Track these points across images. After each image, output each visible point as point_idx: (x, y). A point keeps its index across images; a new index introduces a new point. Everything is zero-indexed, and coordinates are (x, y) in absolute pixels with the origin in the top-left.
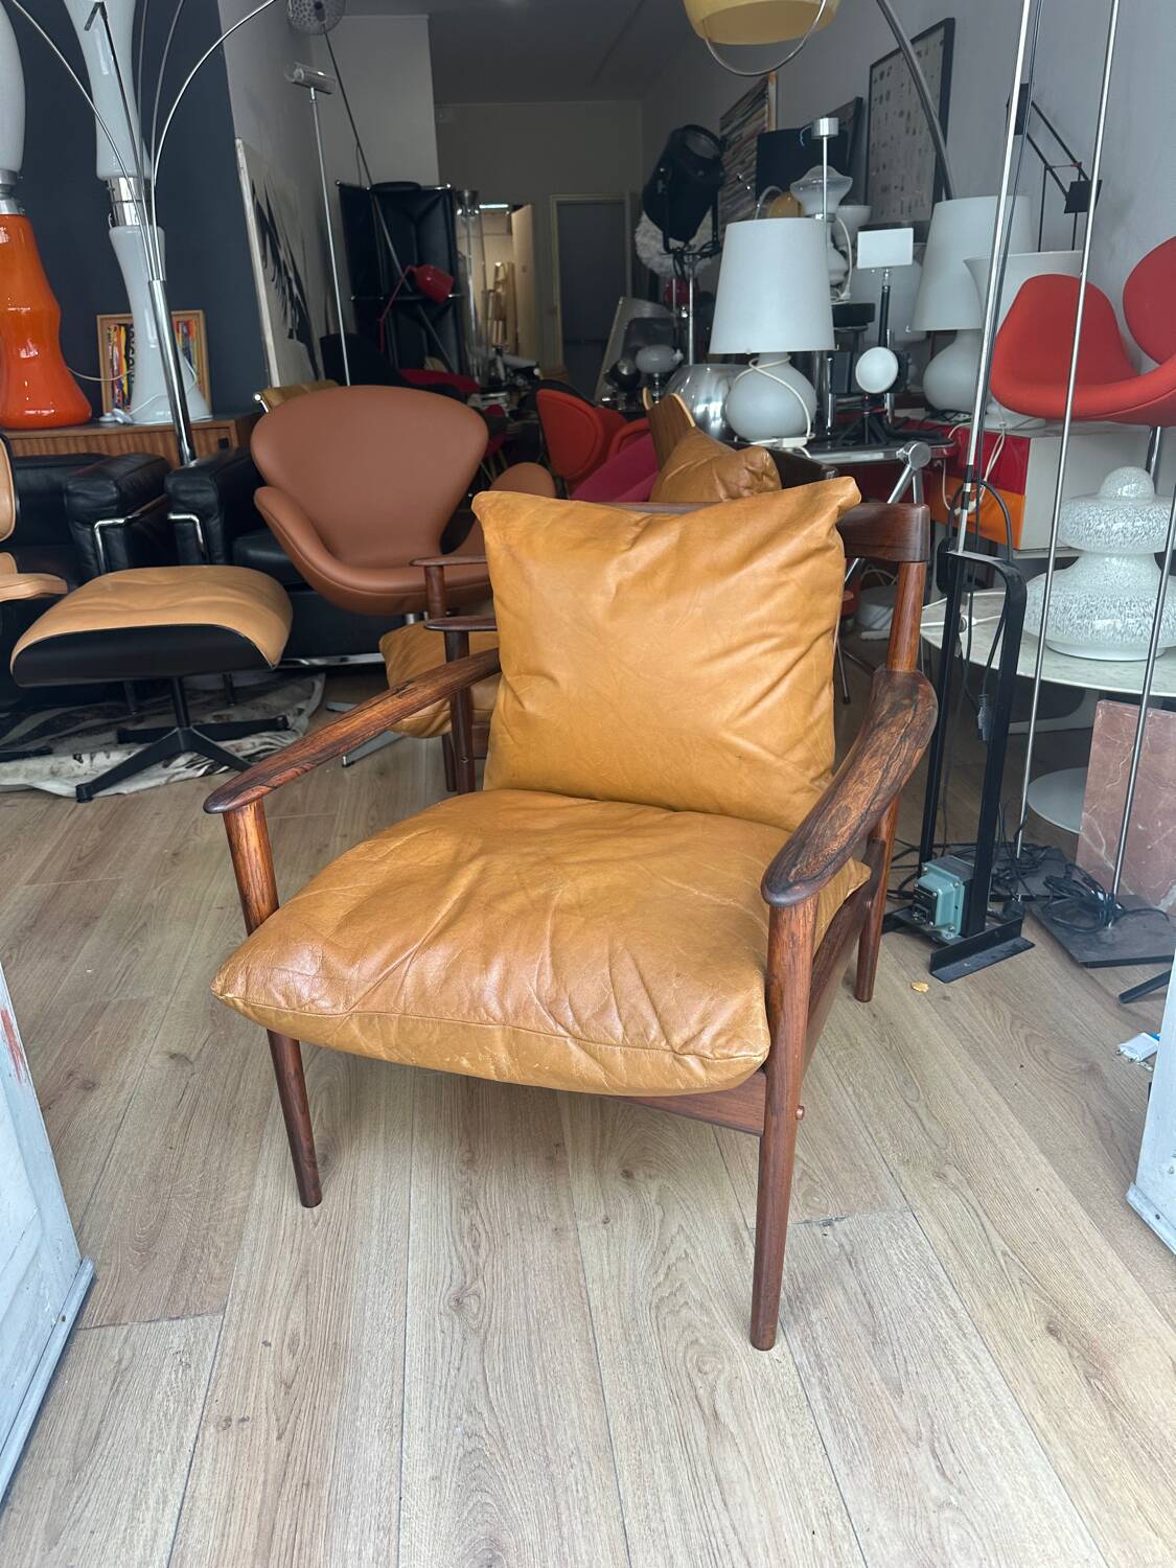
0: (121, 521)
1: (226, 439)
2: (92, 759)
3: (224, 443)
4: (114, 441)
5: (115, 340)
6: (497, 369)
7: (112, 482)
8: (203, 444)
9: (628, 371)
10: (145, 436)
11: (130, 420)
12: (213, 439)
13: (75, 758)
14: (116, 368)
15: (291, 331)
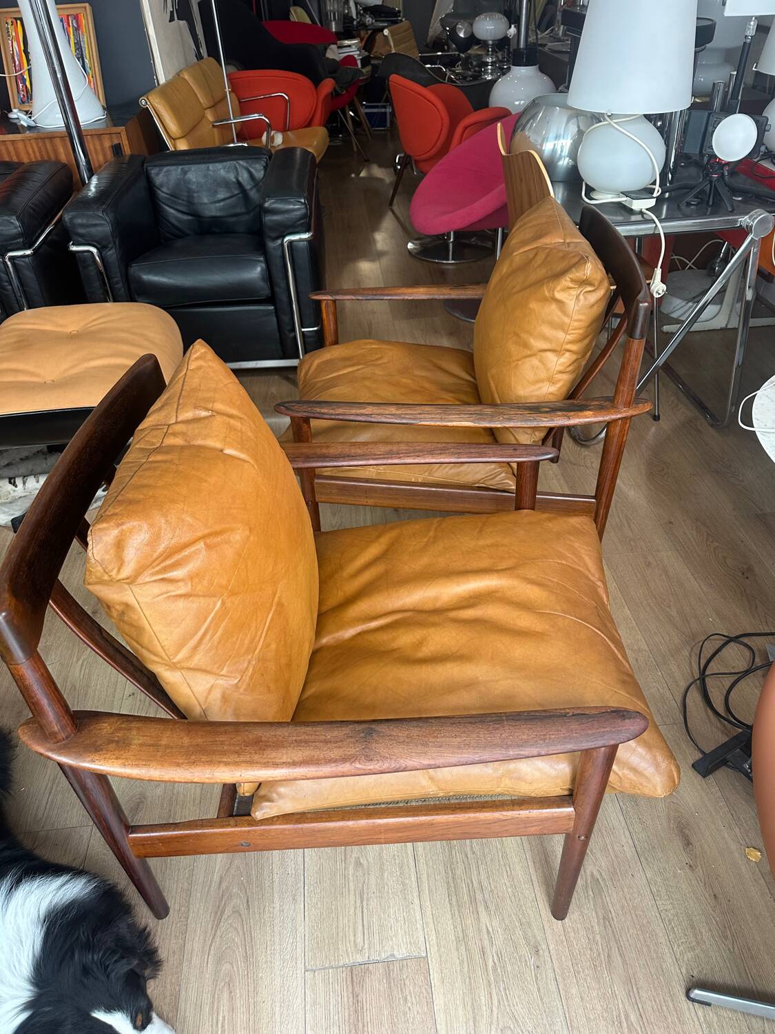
0: (28, 252)
1: (120, 144)
2: (24, 483)
3: (117, 149)
4: (20, 146)
5: (14, 34)
6: (349, 8)
7: (14, 218)
8: (99, 148)
9: (465, 33)
10: (47, 142)
11: (33, 124)
12: (107, 144)
13: (10, 483)
14: (17, 63)
15: (172, 13)
